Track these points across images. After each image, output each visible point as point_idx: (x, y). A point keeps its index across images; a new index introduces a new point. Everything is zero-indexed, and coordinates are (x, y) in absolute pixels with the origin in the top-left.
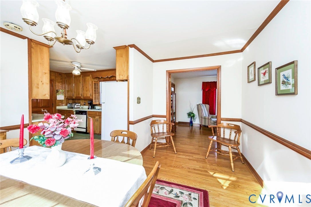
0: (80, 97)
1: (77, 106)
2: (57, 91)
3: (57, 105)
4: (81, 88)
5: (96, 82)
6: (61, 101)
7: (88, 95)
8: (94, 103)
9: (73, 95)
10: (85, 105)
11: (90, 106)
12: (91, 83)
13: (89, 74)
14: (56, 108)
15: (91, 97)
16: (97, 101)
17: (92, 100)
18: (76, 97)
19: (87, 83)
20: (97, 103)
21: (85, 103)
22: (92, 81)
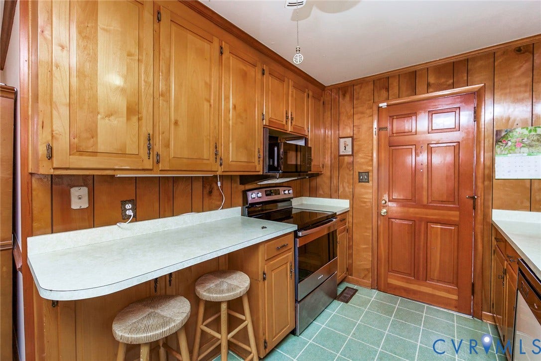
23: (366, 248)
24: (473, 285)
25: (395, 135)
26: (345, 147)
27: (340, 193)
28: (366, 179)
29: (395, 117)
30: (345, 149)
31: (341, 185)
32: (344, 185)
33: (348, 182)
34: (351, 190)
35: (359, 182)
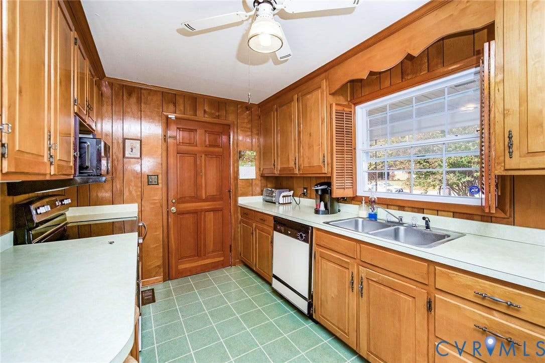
0: (290, 170)
1: (283, 197)
2: (240, 156)
3: (240, 192)
4: (295, 140)
5: (344, 106)
6: (249, 182)
7: (316, 162)
8: (337, 193)
9: (274, 165)
10: (304, 195)
11: (322, 204)
12: (325, 113)
13: (317, 79)
14: (236, 201)
15: (325, 170)
16: (348, 183)
17: (330, 178)
18: (280, 171)
19: (311, 117)
20: (348, 193)
21: (306, 188)
22: (331, 106)
23: (156, 246)
24: (231, 246)
25: (181, 144)
26: (132, 149)
27: (125, 197)
28: (155, 182)
29: (181, 129)
30: (132, 151)
31: (127, 189)
32: (131, 188)
33: (136, 186)
34: (139, 193)
35: (148, 185)
